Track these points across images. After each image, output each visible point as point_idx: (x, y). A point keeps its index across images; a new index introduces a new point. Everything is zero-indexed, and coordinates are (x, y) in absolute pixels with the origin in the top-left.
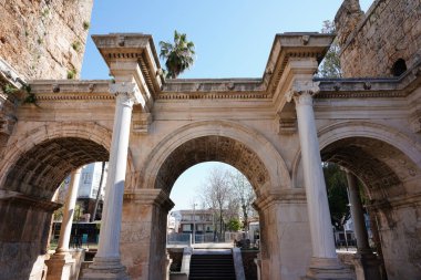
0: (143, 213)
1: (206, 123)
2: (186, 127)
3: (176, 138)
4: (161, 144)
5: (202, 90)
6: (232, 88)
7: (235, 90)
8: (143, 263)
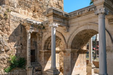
0: (69, 55)
1: (83, 25)
2: (78, 28)
3: (75, 32)
4: (71, 35)
5: (80, 14)
6: (89, 11)
7: (91, 11)
8: (70, 68)
